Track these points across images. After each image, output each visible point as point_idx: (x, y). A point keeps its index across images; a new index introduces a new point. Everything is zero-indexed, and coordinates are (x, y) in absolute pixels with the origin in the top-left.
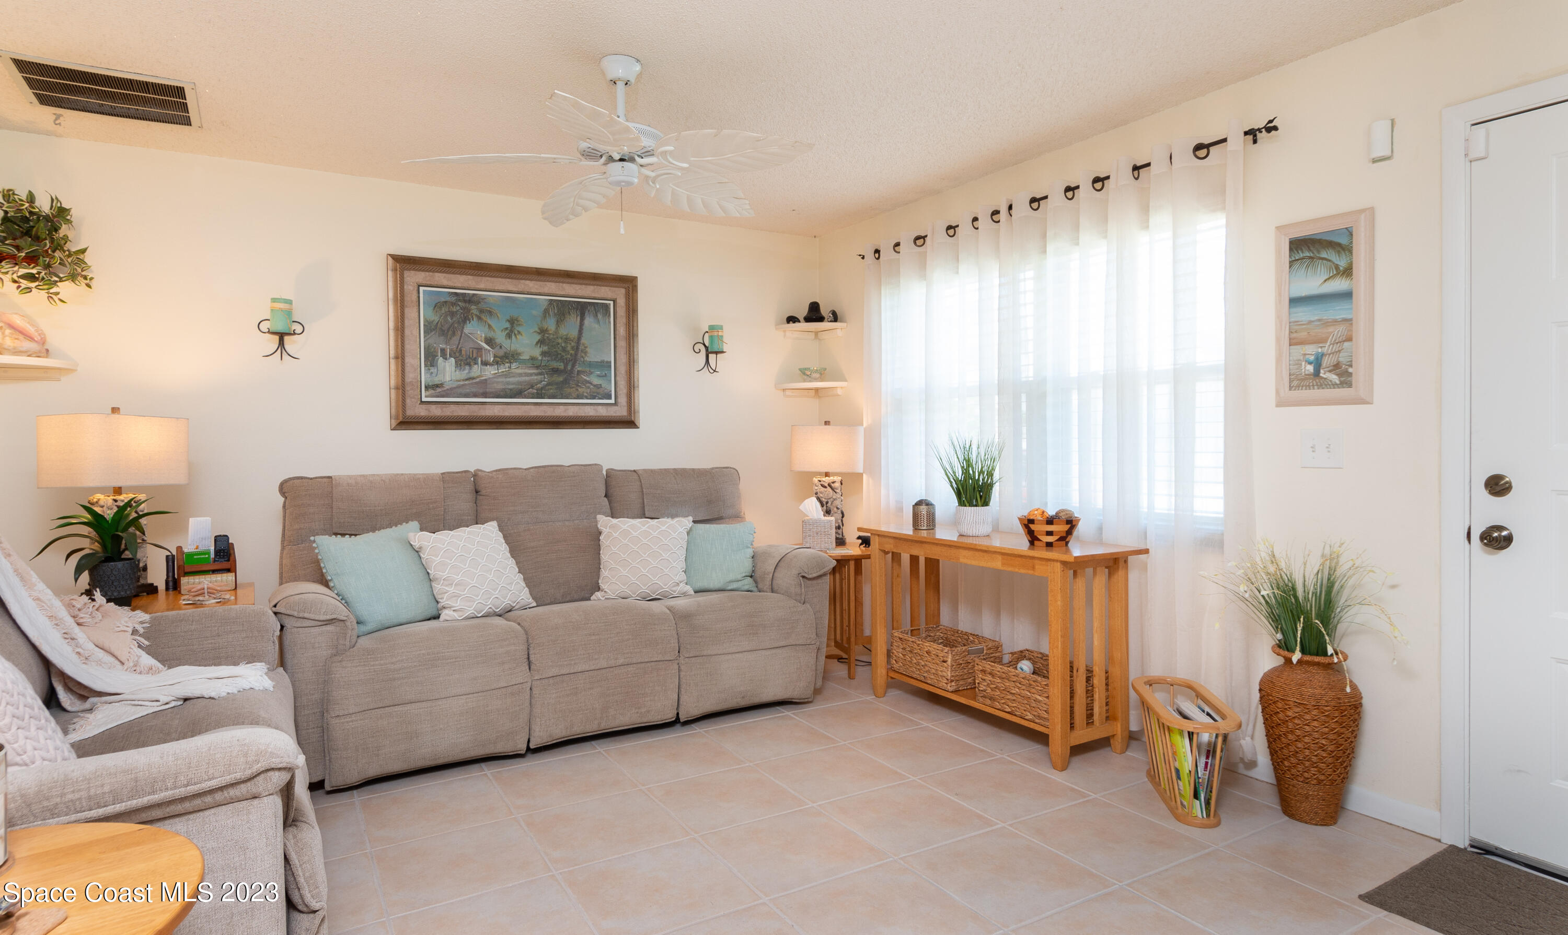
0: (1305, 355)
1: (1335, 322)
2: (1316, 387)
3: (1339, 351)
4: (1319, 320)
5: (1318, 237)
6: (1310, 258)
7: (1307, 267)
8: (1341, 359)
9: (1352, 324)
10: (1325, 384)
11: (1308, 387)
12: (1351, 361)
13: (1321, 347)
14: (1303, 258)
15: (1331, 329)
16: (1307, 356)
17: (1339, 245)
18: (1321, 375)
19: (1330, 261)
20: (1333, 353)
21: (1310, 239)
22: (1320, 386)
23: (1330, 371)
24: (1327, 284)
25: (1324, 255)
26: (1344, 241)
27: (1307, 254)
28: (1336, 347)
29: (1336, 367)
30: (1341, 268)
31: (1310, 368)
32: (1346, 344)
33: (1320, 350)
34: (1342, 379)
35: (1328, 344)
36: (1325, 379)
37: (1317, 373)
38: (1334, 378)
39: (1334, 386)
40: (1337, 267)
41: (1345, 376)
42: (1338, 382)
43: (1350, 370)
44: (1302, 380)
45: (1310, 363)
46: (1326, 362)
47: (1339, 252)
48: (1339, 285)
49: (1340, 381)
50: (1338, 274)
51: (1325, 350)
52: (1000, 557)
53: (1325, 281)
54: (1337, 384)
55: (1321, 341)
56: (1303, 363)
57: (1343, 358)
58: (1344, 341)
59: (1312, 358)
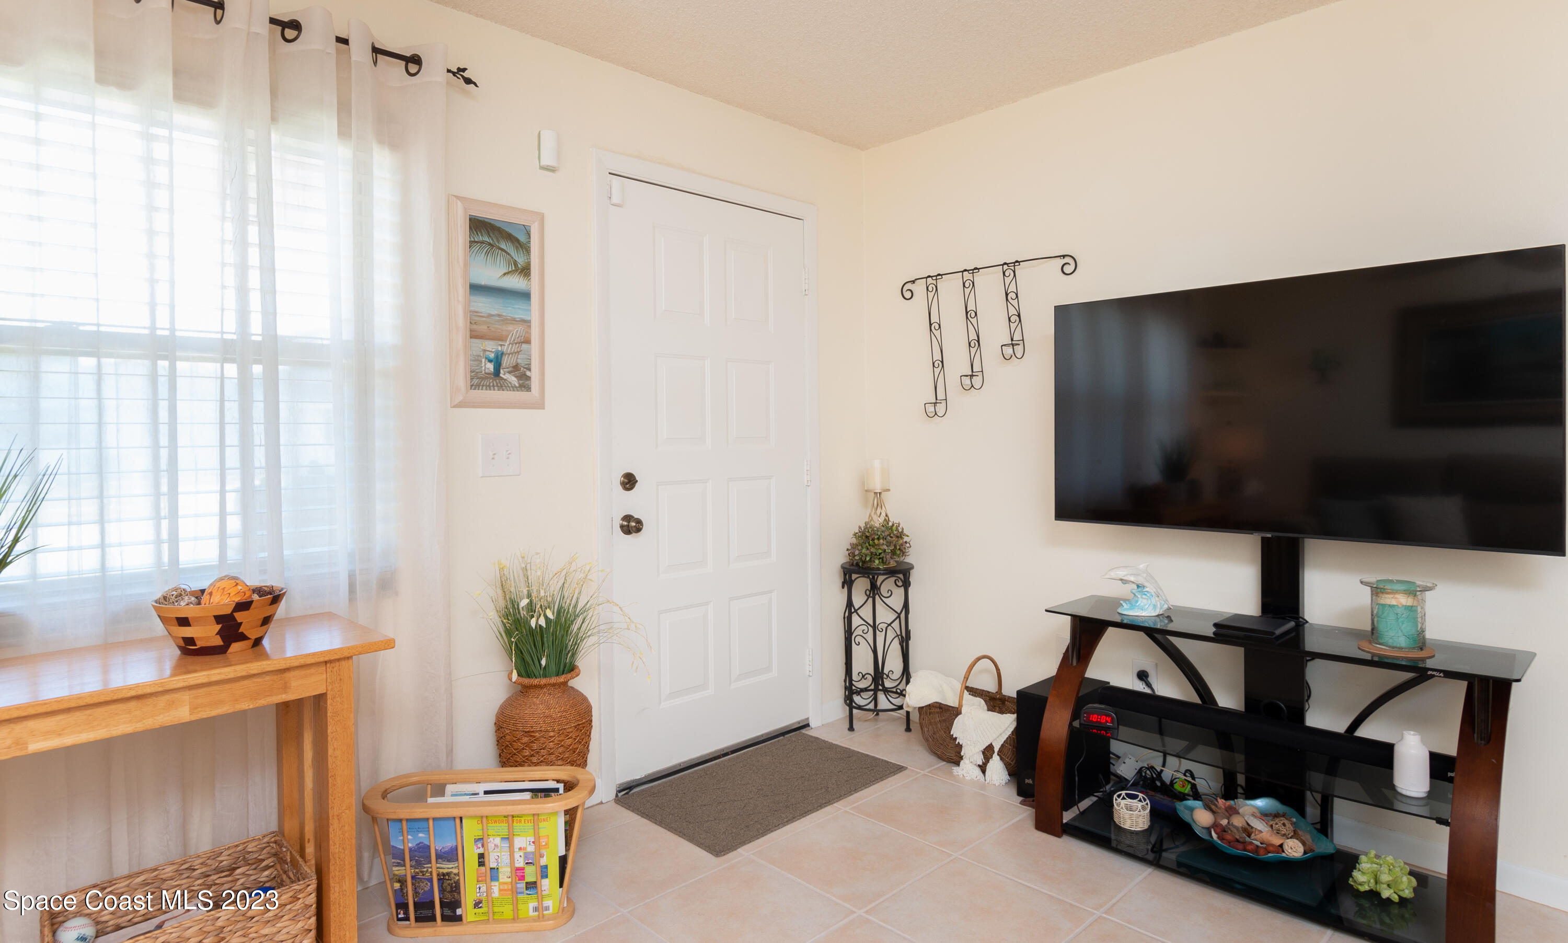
0: (485, 351)
1: (514, 321)
2: (496, 388)
3: (518, 352)
4: (499, 315)
5: (498, 225)
6: (490, 244)
7: (487, 253)
8: (519, 361)
9: (530, 326)
10: (503, 386)
11: (489, 387)
12: (530, 364)
13: (501, 345)
14: (482, 242)
15: (510, 328)
16: (487, 353)
17: (518, 240)
18: (501, 375)
19: (509, 254)
20: (512, 354)
21: (490, 224)
22: (501, 388)
23: (509, 372)
24: (506, 278)
25: (503, 246)
26: (522, 238)
27: (486, 239)
28: (515, 348)
29: (515, 368)
30: (519, 266)
31: (490, 367)
32: (524, 346)
33: (500, 348)
34: (521, 382)
35: (508, 343)
36: (505, 380)
37: (497, 373)
38: (513, 379)
39: (514, 388)
40: (516, 263)
41: (523, 380)
42: (517, 385)
43: (528, 373)
44: (483, 379)
45: (490, 361)
46: (506, 362)
47: (517, 247)
48: (515, 282)
49: (519, 383)
50: (517, 270)
51: (505, 349)
53: (505, 274)
54: (516, 387)
55: (500, 338)
56: (483, 360)
57: (521, 360)
58: (522, 343)
59: (492, 356)
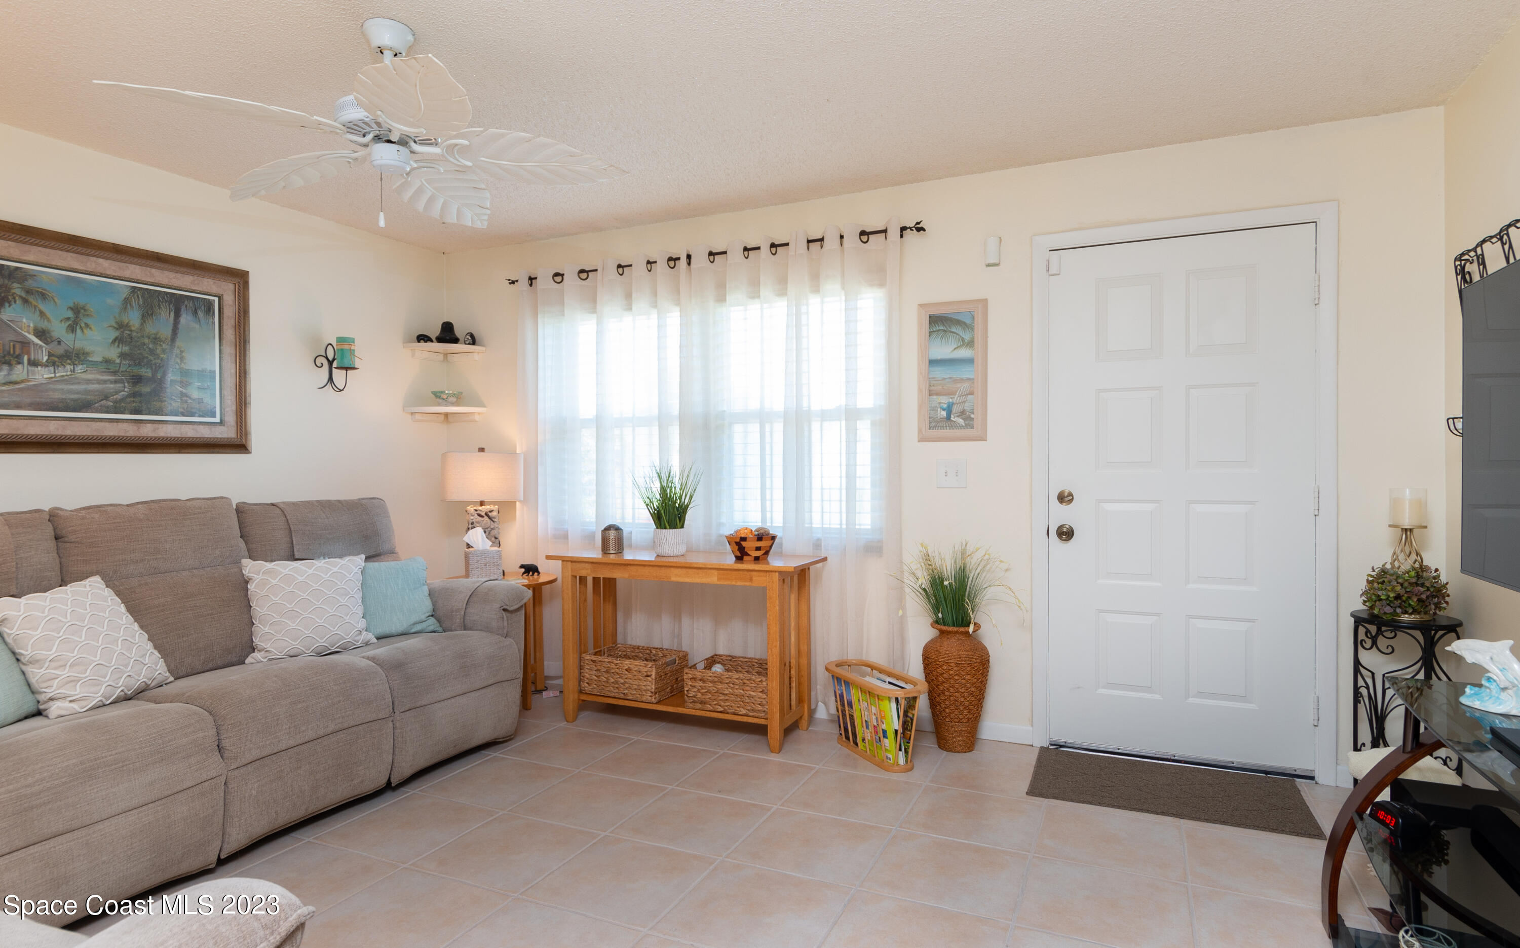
0: (940, 403)
1: (962, 380)
2: (948, 428)
3: (965, 402)
4: (950, 378)
5: (950, 316)
6: (944, 331)
7: (942, 337)
8: (965, 408)
9: (973, 382)
10: (954, 426)
11: (942, 428)
12: (973, 409)
13: (952, 398)
14: (938, 331)
15: (959, 385)
16: (942, 404)
17: (965, 323)
18: (952, 419)
19: (958, 334)
20: (960, 403)
21: (945, 317)
22: (951, 427)
23: (958, 416)
24: (956, 351)
25: (954, 330)
26: (968, 321)
27: (942, 328)
28: (962, 399)
29: (962, 414)
30: (966, 341)
31: (944, 414)
32: (969, 397)
33: (951, 400)
34: (966, 422)
35: (957, 396)
36: (955, 422)
37: (948, 417)
38: (960, 421)
39: (961, 427)
40: (963, 340)
41: (969, 421)
42: (964, 425)
43: (972, 416)
44: (938, 422)
45: (944, 410)
46: (955, 409)
47: (964, 329)
48: (964, 353)
49: (965, 424)
50: (963, 345)
51: (955, 401)
52: (716, 572)
53: (955, 349)
54: (963, 426)
55: (951, 393)
56: (939, 410)
57: (967, 407)
58: (968, 395)
59: (945, 406)
